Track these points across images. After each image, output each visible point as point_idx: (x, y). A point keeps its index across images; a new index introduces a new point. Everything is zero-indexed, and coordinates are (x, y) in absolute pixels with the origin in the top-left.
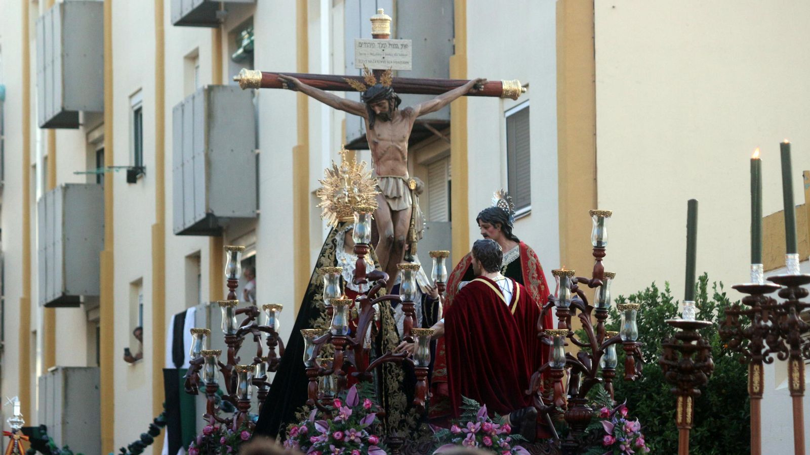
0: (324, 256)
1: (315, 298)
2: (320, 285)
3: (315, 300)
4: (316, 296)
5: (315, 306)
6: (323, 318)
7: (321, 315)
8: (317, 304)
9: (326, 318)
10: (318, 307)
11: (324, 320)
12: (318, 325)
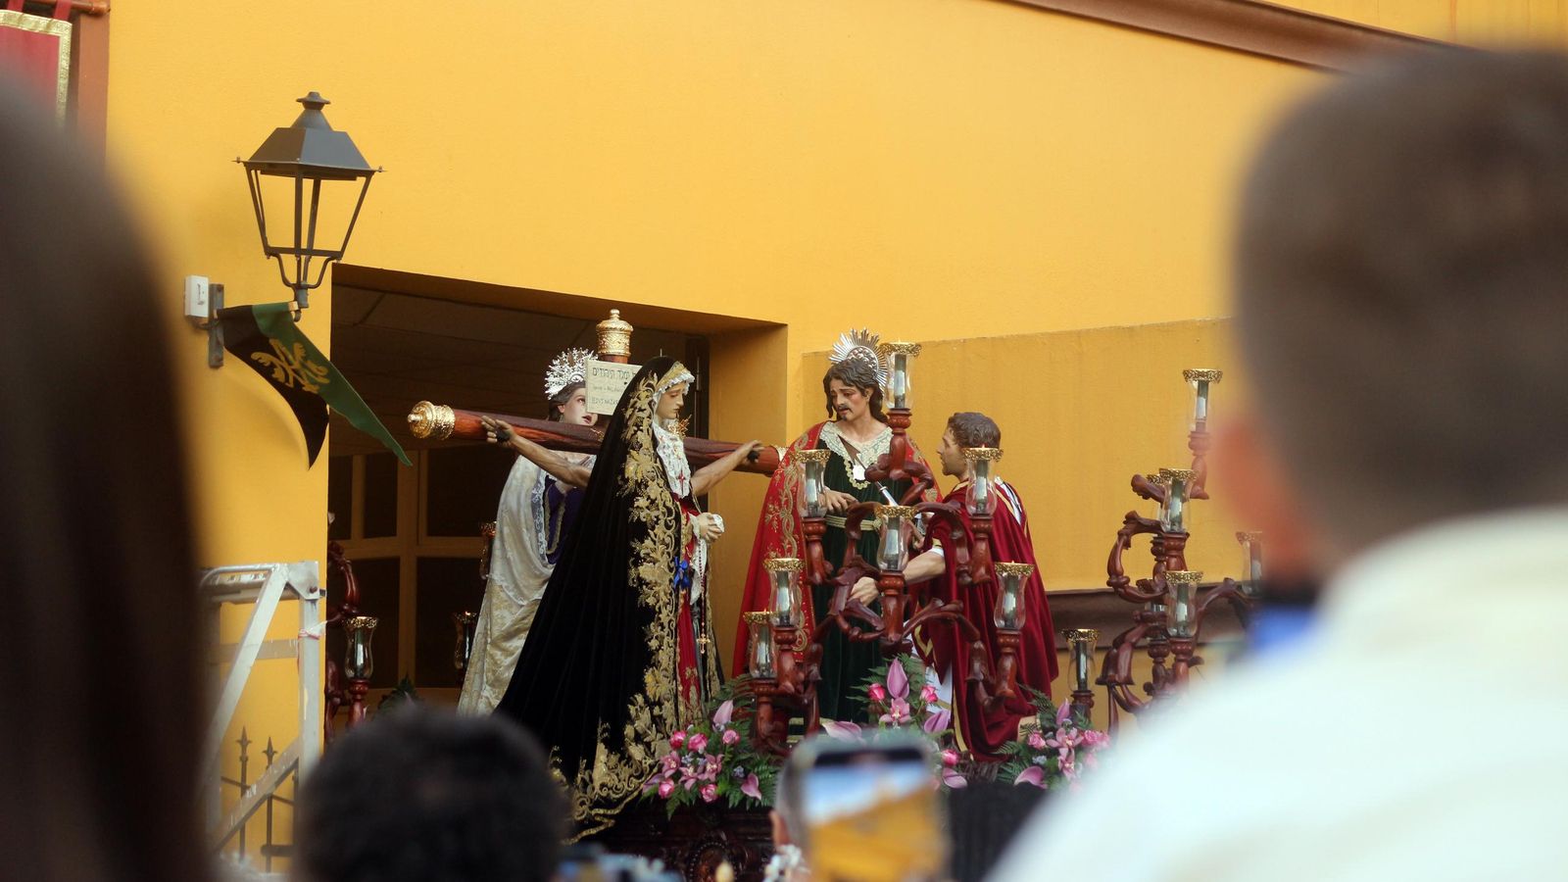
0: (642, 431)
1: (636, 504)
2: (642, 482)
3: (638, 507)
4: (638, 500)
5: (639, 517)
6: (652, 540)
7: (649, 535)
8: (642, 515)
9: (656, 540)
10: (644, 520)
11: (655, 542)
12: (647, 551)
